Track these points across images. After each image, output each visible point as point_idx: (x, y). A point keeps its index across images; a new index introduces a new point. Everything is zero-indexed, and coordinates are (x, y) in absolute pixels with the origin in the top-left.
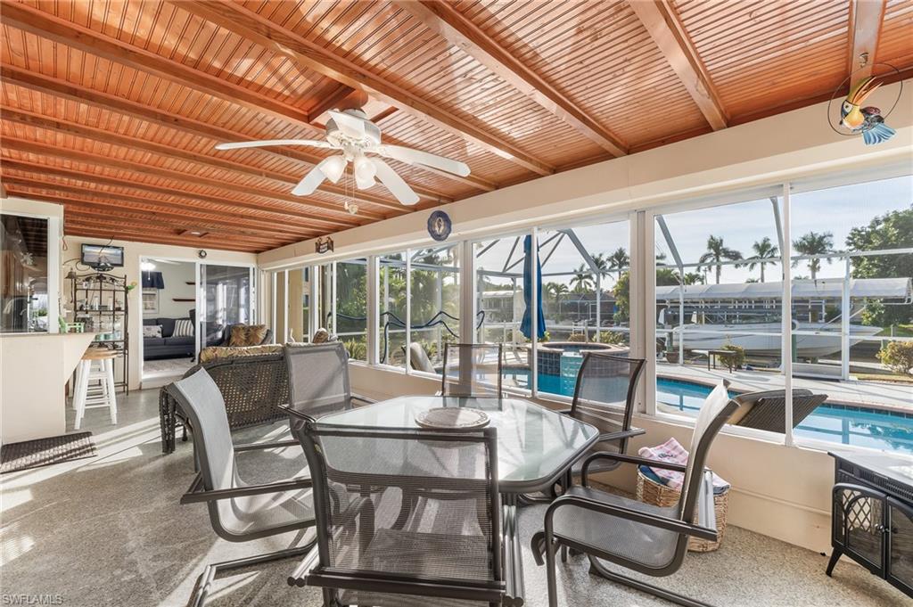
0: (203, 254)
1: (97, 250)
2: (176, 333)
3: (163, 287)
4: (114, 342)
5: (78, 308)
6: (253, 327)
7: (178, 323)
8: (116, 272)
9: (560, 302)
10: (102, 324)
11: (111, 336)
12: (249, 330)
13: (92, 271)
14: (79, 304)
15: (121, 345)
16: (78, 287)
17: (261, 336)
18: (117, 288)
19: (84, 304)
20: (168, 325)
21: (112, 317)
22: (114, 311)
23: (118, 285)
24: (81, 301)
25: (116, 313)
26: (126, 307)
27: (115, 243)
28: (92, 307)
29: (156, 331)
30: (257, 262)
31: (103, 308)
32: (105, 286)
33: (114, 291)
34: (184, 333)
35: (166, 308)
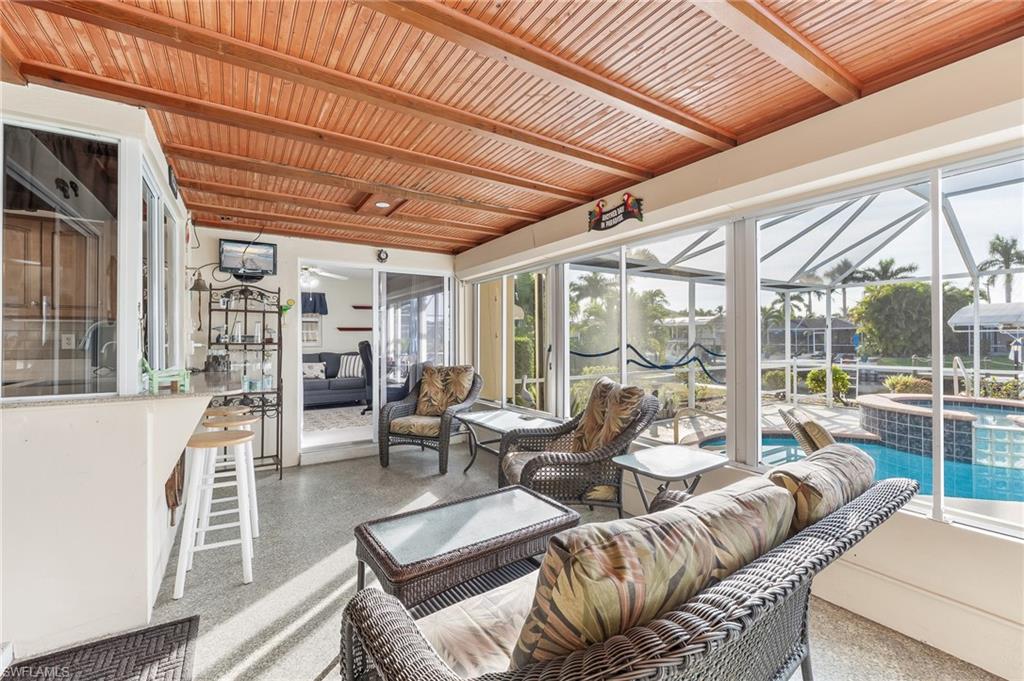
0: (383, 256)
1: (241, 248)
2: (341, 373)
3: (326, 313)
4: (263, 394)
5: (213, 340)
6: (453, 369)
7: (344, 359)
8: (267, 283)
9: (769, 330)
10: (248, 364)
11: (259, 385)
12: (448, 374)
13: (235, 282)
14: (215, 334)
15: (272, 398)
16: (214, 306)
17: (467, 384)
18: (267, 308)
19: (223, 333)
20: (332, 362)
21: (260, 354)
22: (263, 344)
23: (268, 304)
24: (218, 329)
25: (267, 347)
26: (280, 339)
27: (265, 238)
28: (233, 338)
29: (317, 370)
30: (454, 269)
31: (248, 339)
32: (253, 305)
33: (264, 312)
34: (351, 374)
35: (331, 339)
